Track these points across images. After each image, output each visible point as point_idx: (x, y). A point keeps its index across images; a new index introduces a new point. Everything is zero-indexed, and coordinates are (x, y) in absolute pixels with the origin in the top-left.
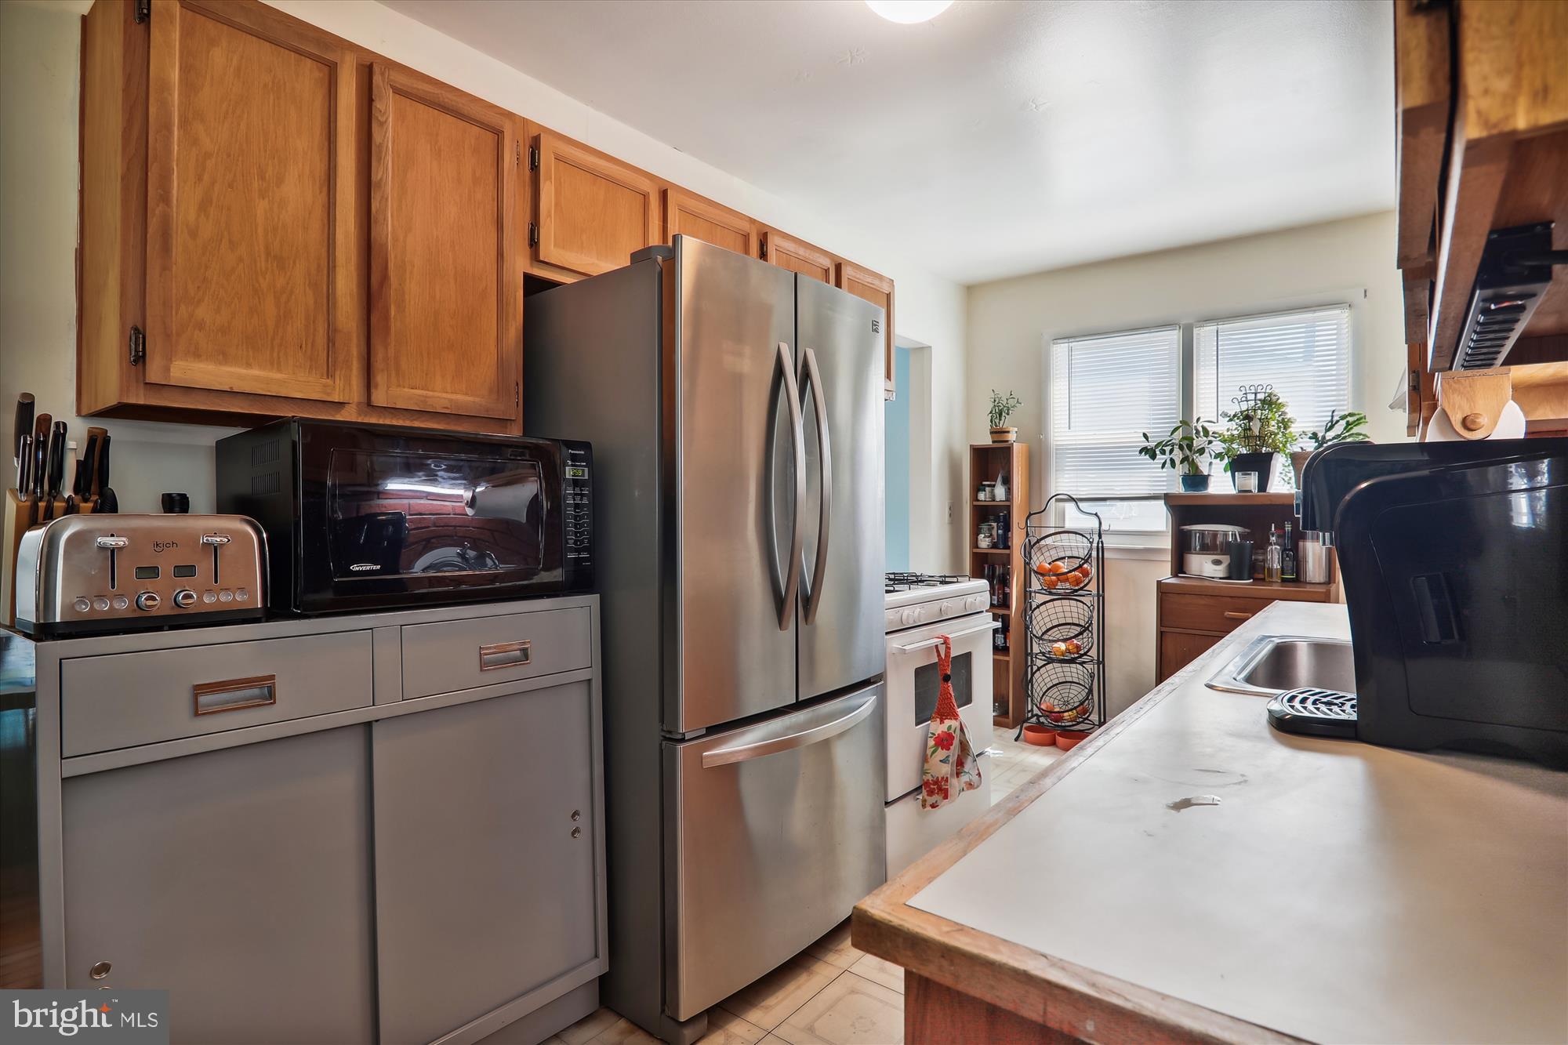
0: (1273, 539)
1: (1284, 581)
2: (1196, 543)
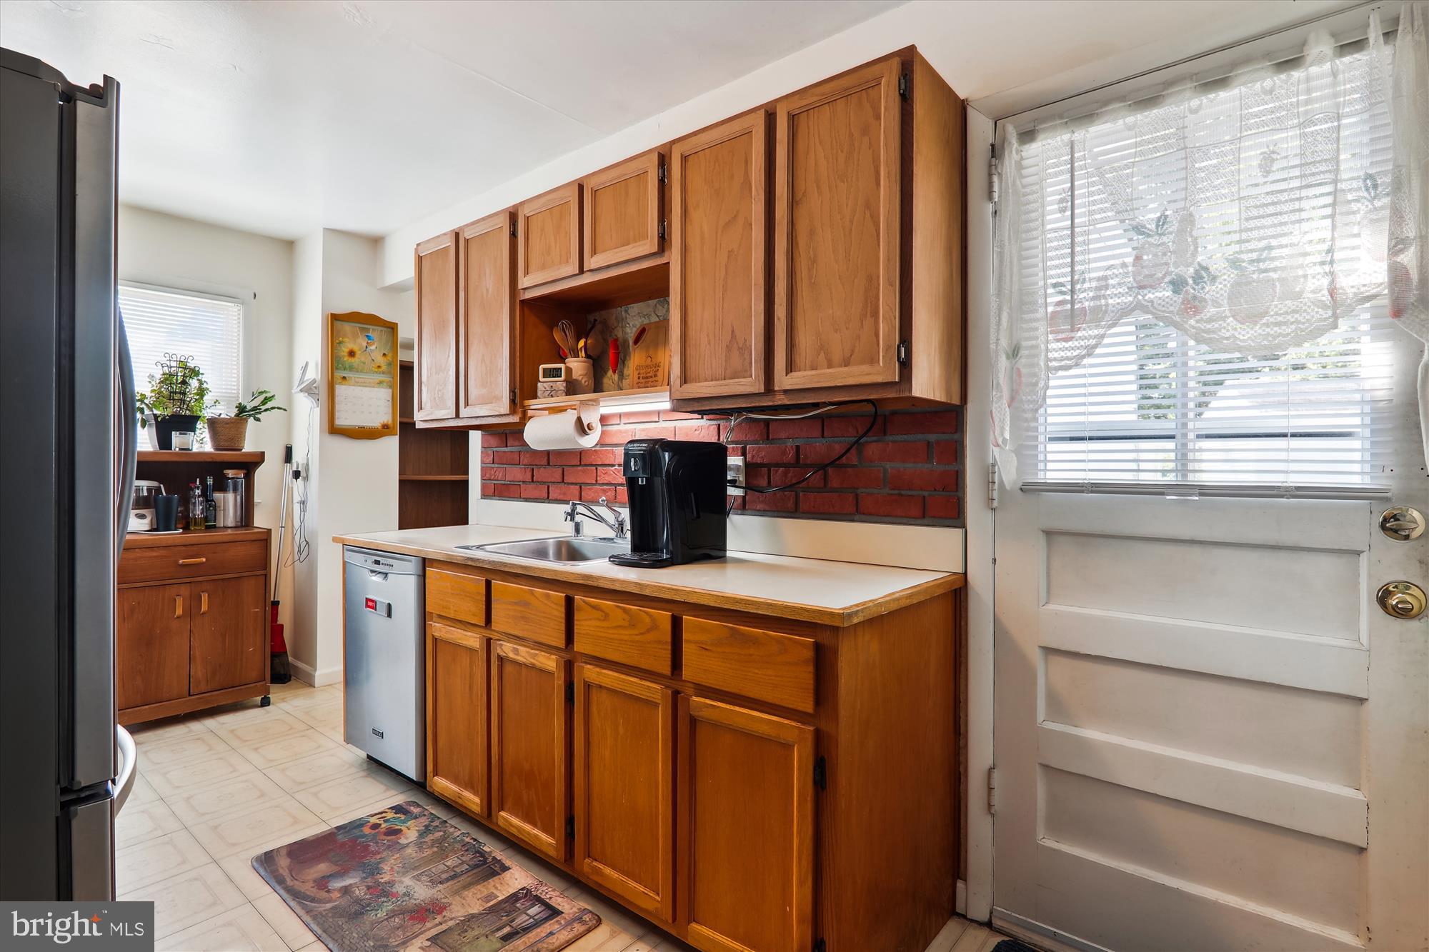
0: (198, 491)
1: (208, 528)
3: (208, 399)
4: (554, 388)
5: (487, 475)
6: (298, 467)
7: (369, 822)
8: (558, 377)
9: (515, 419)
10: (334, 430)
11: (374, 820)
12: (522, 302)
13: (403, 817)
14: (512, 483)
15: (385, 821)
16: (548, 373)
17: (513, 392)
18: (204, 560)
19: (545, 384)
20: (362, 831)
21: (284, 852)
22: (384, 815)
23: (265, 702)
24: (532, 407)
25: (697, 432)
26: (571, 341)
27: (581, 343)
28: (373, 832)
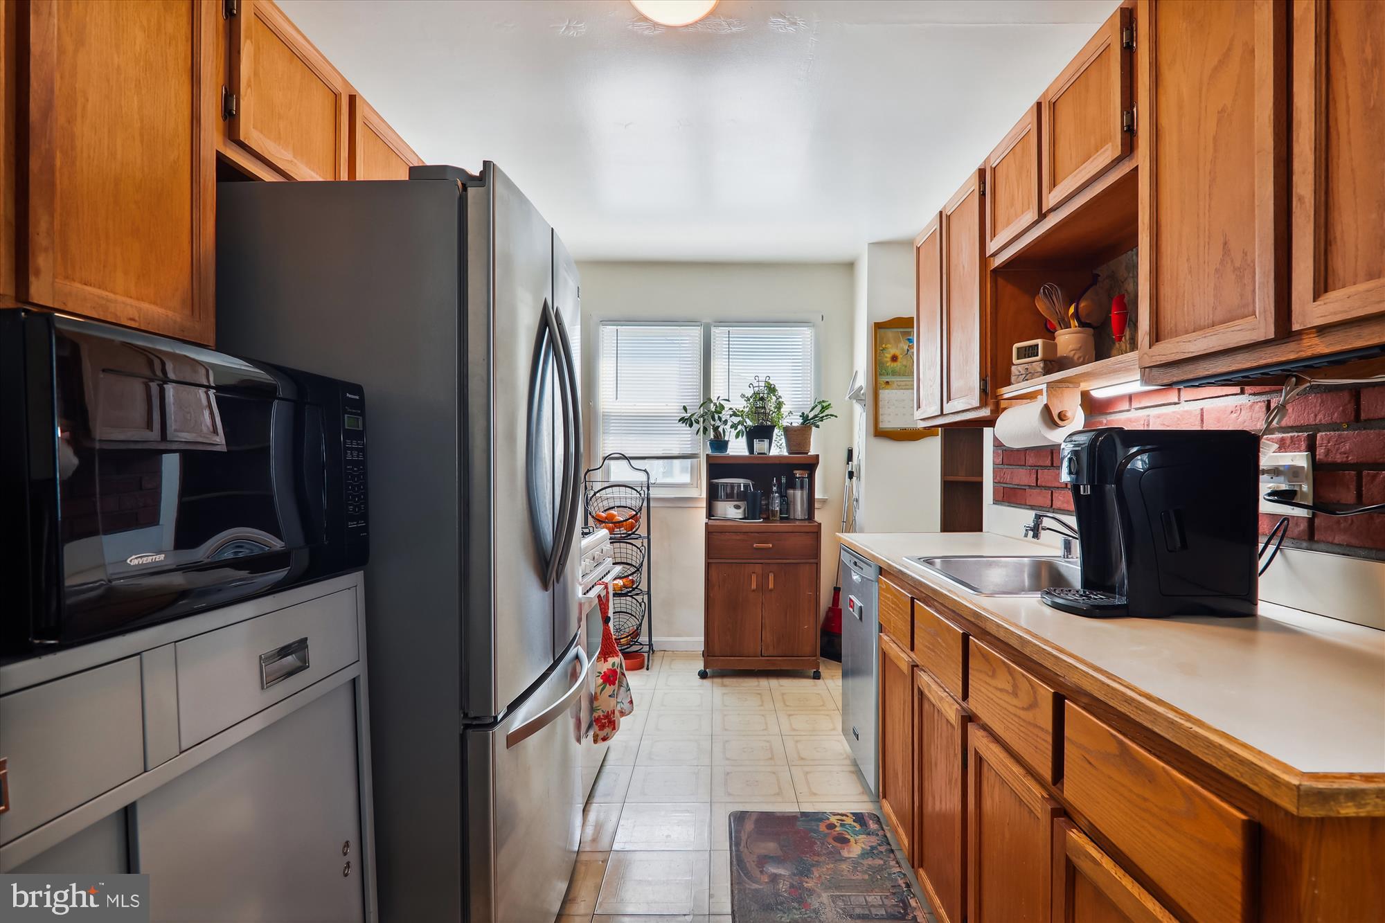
0: (775, 488)
1: (782, 519)
2: (722, 493)
3: (784, 410)
4: (1029, 371)
5: (998, 478)
6: (852, 469)
7: (828, 819)
8: (1034, 356)
9: (985, 412)
10: (880, 433)
11: (833, 819)
12: (995, 271)
13: (858, 827)
14: (1019, 487)
15: (842, 825)
16: (1024, 353)
17: (983, 380)
18: (771, 545)
19: (1019, 368)
20: (818, 826)
21: (754, 817)
22: (844, 818)
23: (817, 676)
24: (1006, 396)
25: (1234, 415)
26: (1059, 306)
27: (1072, 310)
28: (827, 831)
